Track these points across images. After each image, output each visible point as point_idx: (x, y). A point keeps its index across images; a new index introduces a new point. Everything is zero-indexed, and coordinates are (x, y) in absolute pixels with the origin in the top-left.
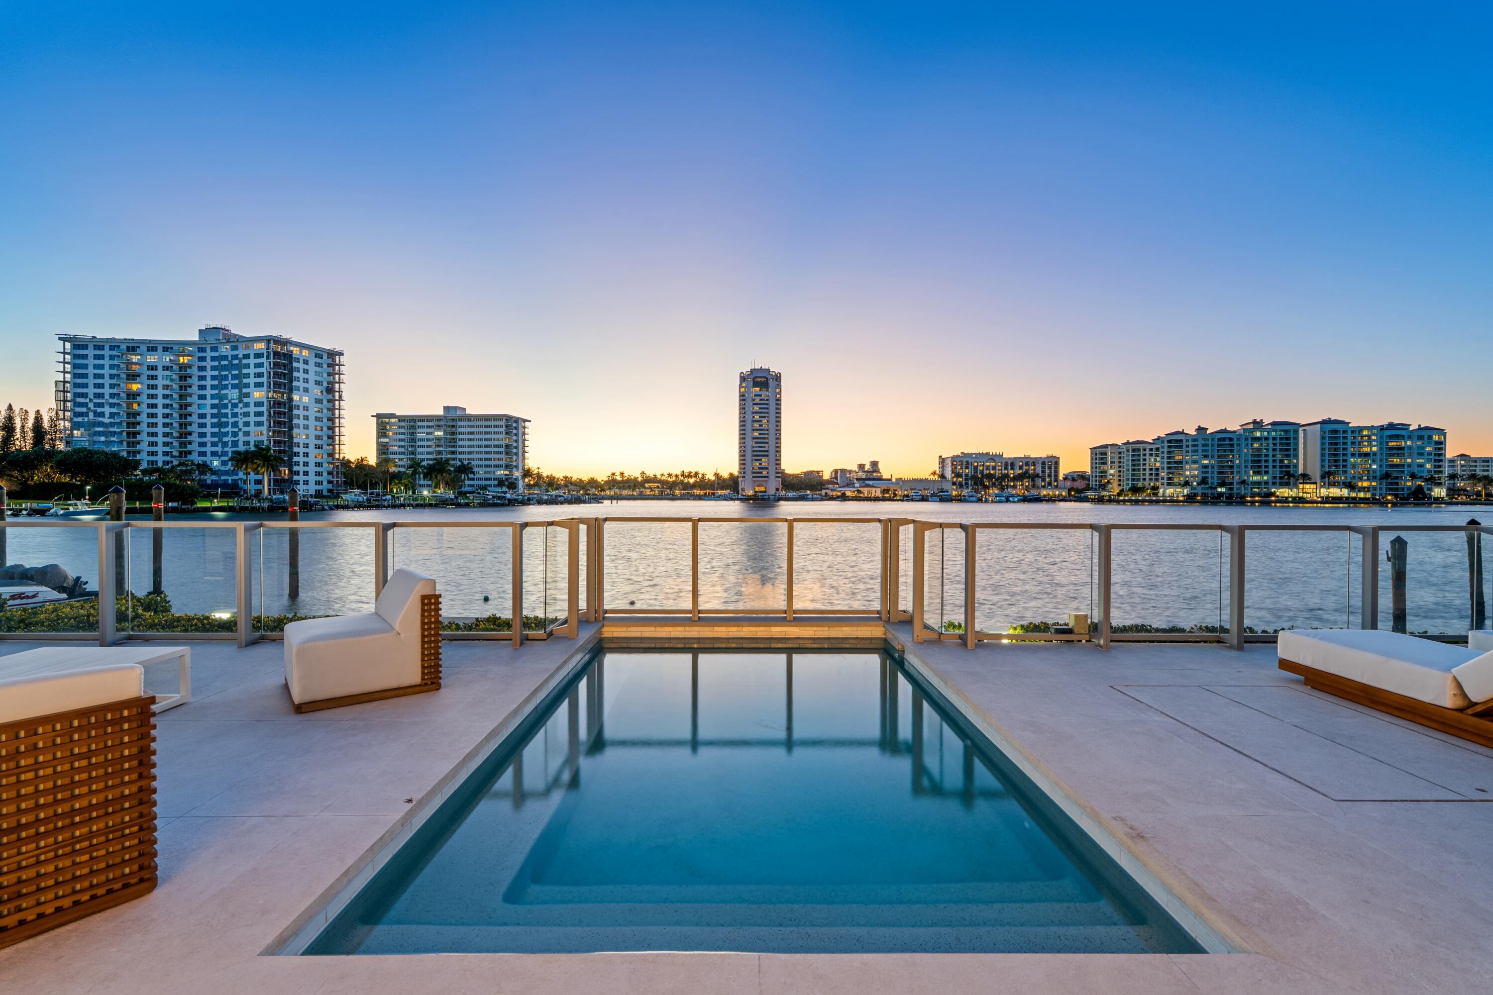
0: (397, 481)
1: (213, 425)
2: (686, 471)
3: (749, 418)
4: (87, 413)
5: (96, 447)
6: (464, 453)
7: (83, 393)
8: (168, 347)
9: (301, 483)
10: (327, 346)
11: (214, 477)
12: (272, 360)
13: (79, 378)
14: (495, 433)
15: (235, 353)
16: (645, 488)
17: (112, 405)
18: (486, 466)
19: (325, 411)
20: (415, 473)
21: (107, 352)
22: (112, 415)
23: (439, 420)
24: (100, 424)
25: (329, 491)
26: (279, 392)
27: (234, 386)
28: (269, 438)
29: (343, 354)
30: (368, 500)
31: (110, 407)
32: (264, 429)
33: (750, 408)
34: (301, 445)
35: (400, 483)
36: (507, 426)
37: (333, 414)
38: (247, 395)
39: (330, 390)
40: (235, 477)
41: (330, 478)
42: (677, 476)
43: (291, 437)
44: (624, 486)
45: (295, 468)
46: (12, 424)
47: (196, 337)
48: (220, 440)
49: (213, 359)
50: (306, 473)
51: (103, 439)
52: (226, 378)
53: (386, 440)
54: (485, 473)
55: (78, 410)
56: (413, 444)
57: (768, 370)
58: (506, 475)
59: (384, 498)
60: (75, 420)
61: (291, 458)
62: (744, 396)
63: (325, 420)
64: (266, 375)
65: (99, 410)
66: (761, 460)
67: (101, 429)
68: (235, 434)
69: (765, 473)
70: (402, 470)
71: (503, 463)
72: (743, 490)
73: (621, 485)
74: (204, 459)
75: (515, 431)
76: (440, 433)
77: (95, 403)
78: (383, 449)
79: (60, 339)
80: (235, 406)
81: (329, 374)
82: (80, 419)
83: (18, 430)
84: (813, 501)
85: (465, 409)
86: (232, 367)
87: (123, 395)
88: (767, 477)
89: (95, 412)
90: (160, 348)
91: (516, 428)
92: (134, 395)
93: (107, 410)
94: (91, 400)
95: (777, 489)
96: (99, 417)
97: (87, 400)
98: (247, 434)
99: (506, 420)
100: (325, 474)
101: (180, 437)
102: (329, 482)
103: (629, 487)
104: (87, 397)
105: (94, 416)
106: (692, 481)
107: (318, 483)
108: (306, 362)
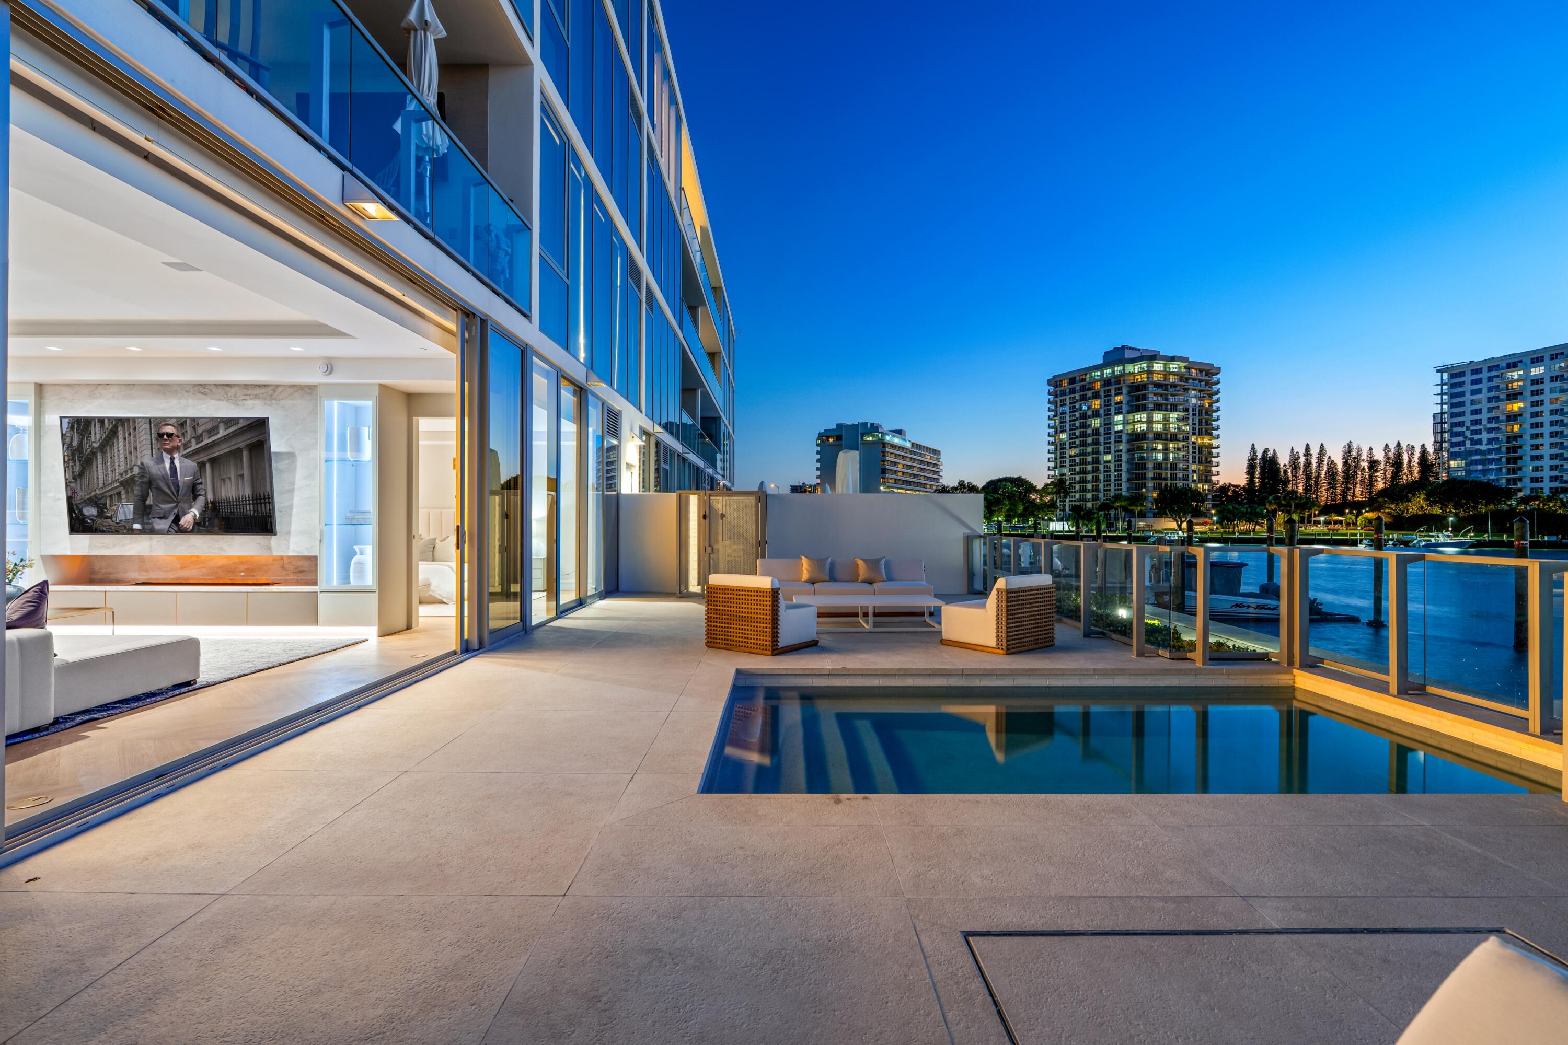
4: (1464, 442)
5: (1474, 477)
7: (1460, 422)
8: (1557, 353)
13: (1456, 407)
17: (1490, 431)
21: (1485, 375)
22: (1490, 441)
24: (1478, 452)
31: (1488, 433)
46: (1400, 460)
51: (1480, 467)
55: (1455, 440)
60: (1452, 450)
65: (1476, 437)
67: (1478, 457)
77: (1472, 431)
79: (1438, 371)
82: (1456, 449)
83: (1405, 465)
87: (1503, 418)
89: (1472, 440)
90: (1547, 357)
92: (1515, 416)
93: (1485, 436)
94: (1468, 428)
96: (1476, 444)
97: (1464, 429)
104: (1464, 425)
105: (1471, 445)
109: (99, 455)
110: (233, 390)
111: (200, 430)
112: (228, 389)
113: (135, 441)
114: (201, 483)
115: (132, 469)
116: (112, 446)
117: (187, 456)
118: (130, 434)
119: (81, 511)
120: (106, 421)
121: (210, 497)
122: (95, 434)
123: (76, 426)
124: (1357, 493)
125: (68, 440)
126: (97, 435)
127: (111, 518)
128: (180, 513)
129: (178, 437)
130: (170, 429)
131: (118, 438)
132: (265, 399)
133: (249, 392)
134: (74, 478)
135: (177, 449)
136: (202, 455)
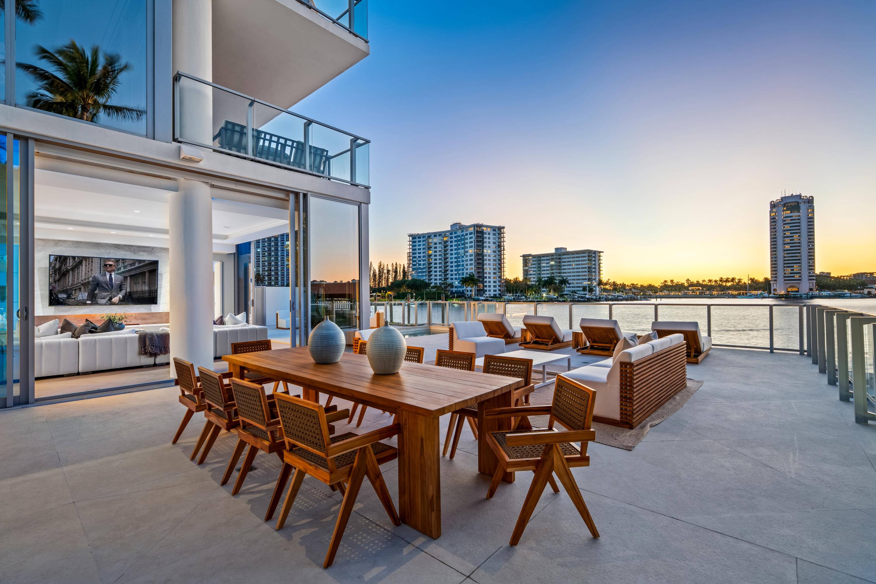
0: (531, 289)
1: (456, 266)
2: (724, 277)
3: (780, 235)
4: (416, 264)
5: (419, 278)
6: (565, 273)
7: (415, 257)
8: (440, 234)
9: (488, 291)
10: (497, 225)
11: (456, 289)
12: (476, 235)
13: (414, 251)
14: (582, 261)
15: (462, 233)
16: (689, 290)
17: (423, 261)
18: (578, 280)
19: (497, 256)
20: (539, 284)
21: (422, 239)
22: (424, 264)
23: (552, 256)
24: (420, 268)
25: (499, 294)
26: (478, 249)
27: (463, 248)
28: (475, 270)
29: (504, 228)
30: (514, 299)
32: (473, 266)
33: (780, 227)
34: (488, 273)
35: (532, 290)
36: (589, 256)
37: (501, 257)
38: (467, 252)
39: (500, 246)
40: (463, 289)
41: (500, 288)
42: (716, 281)
43: (483, 269)
44: (671, 289)
45: (485, 284)
46: (397, 270)
47: (449, 229)
48: (458, 272)
49: (455, 237)
50: (490, 286)
51: (421, 274)
52: (459, 245)
53: (527, 268)
54: (577, 283)
55: (414, 263)
56: (539, 269)
57: (800, 196)
58: (588, 284)
59: (521, 298)
60: (413, 267)
61: (483, 279)
62: (774, 218)
63: (497, 261)
64: (473, 242)
65: (420, 263)
66: (793, 267)
67: (420, 271)
68: (463, 270)
69: (797, 276)
70: (534, 283)
71: (587, 277)
72: (775, 290)
73: (669, 289)
74: (452, 281)
75: (593, 259)
76: (553, 263)
77: (419, 260)
78: (526, 273)
79: (409, 236)
80: (463, 257)
81: (499, 238)
83: (398, 272)
84: (851, 298)
85: (566, 249)
86: (462, 240)
87: (427, 256)
88: (800, 280)
90: (438, 235)
91: (594, 257)
92: (430, 256)
93: (422, 263)
94: (417, 259)
95: (811, 290)
96: (420, 265)
98: (467, 269)
99: (589, 253)
100: (497, 286)
101: (444, 272)
102: (499, 290)
103: (676, 290)
105: (418, 265)
106: (729, 284)
107: (495, 291)
108: (489, 234)
109: (71, 272)
110: (133, 248)
111: (126, 264)
112: (130, 247)
113: (92, 267)
114: (124, 285)
115: (88, 278)
116: (78, 268)
117: (118, 274)
118: (89, 264)
119: (57, 296)
120: (77, 258)
121: (128, 290)
122: (70, 263)
123: (58, 259)
124: (383, 284)
125: (53, 265)
126: (70, 264)
127: (74, 299)
128: (112, 297)
129: (115, 266)
130: (111, 263)
131: (82, 265)
132: (148, 252)
133: (141, 249)
134: (55, 282)
135: (114, 271)
136: (126, 274)
